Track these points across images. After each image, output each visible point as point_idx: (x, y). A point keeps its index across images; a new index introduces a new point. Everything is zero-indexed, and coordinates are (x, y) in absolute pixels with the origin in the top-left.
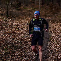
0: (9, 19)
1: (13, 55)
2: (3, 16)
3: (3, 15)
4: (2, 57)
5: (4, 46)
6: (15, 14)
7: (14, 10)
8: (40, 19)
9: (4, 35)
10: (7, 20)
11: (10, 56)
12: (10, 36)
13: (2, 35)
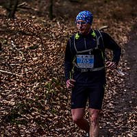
0: (56, 22)
1: (65, 97)
2: (42, 16)
3: (43, 14)
4: (42, 102)
5: (45, 79)
6: (67, 11)
7: (65, 4)
8: (94, 34)
9: (44, 56)
10: (50, 25)
11: (58, 100)
12: (57, 59)
13: (41, 57)
